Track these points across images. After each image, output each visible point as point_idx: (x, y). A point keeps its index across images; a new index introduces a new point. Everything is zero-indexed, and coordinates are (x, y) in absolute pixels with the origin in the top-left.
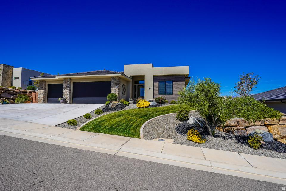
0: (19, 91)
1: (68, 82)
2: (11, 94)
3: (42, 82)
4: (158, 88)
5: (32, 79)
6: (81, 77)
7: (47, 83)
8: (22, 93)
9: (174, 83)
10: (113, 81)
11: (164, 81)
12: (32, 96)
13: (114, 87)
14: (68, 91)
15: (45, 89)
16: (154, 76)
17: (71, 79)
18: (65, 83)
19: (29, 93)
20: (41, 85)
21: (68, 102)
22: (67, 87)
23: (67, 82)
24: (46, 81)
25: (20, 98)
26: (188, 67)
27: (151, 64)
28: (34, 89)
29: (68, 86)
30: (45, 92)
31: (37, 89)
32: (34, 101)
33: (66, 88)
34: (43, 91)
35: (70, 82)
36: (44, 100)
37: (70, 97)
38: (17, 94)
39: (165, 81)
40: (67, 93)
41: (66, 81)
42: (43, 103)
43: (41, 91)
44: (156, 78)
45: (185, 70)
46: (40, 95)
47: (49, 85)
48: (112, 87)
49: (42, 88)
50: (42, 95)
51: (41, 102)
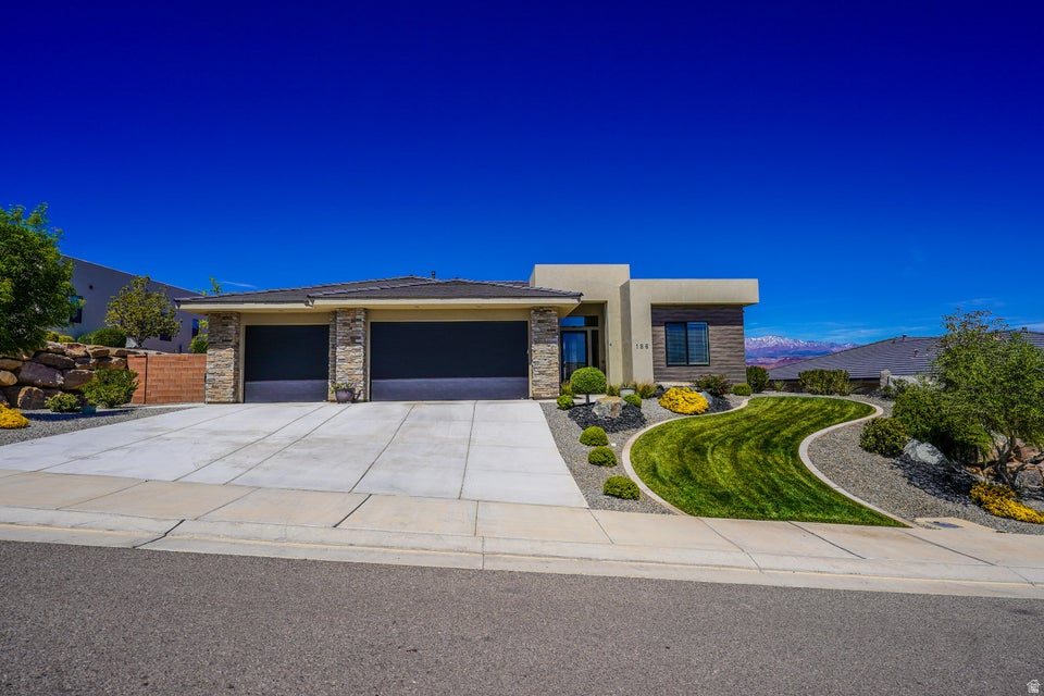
0: (82, 353)
1: (358, 320)
2: (55, 367)
3: (224, 318)
4: (664, 346)
5: (183, 307)
6: (417, 306)
7: (244, 323)
8: (92, 361)
9: (710, 328)
10: (539, 321)
11: (683, 324)
13: (545, 343)
14: (357, 354)
15: (236, 347)
16: (655, 307)
17: (366, 311)
18: (345, 324)
19: (116, 359)
20: (220, 328)
21: (361, 398)
22: (353, 341)
23: (353, 321)
24: (239, 314)
25: (106, 383)
26: (756, 281)
27: (626, 267)
29: (359, 338)
30: (236, 357)
31: (131, 343)
33: (348, 345)
34: (228, 353)
35: (365, 323)
36: (235, 392)
37: (365, 379)
38: (78, 365)
39: (685, 323)
40: (350, 362)
41: (350, 318)
42: (233, 403)
43: (222, 352)
44: (664, 315)
45: (743, 290)
46: (218, 371)
47: (249, 329)
48: (536, 343)
49: (224, 341)
50: (225, 370)
51: (223, 400)
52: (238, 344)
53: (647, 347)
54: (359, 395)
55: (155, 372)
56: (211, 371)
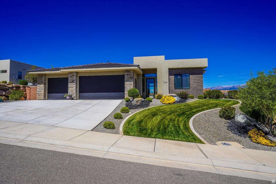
0: (11, 86)
1: (74, 75)
2: (3, 90)
4: (174, 82)
5: (30, 73)
6: (90, 71)
7: (47, 77)
8: (14, 88)
9: (190, 76)
10: (127, 75)
11: (181, 75)
12: (25, 91)
13: (129, 81)
14: (74, 85)
15: (45, 84)
16: (169, 69)
17: (77, 73)
18: (71, 77)
19: (22, 88)
20: (40, 79)
21: (75, 98)
22: (73, 82)
23: (73, 76)
24: (45, 75)
25: (14, 94)
26: (207, 59)
27: (164, 56)
28: (26, 84)
29: (74, 81)
30: (45, 87)
31: (30, 84)
32: (28, 97)
33: (71, 83)
34: (42, 86)
35: (76, 76)
36: (45, 97)
37: (76, 93)
38: (10, 90)
39: (181, 74)
40: (73, 88)
41: (72, 75)
42: (44, 100)
43: (41, 85)
44: (172, 72)
45: (203, 62)
46: (40, 91)
47: (49, 79)
48: (126, 81)
49: (41, 82)
50: (42, 91)
51: (41, 99)
53: (167, 83)
54: (74, 97)
55: (32, 92)
56: (38, 91)
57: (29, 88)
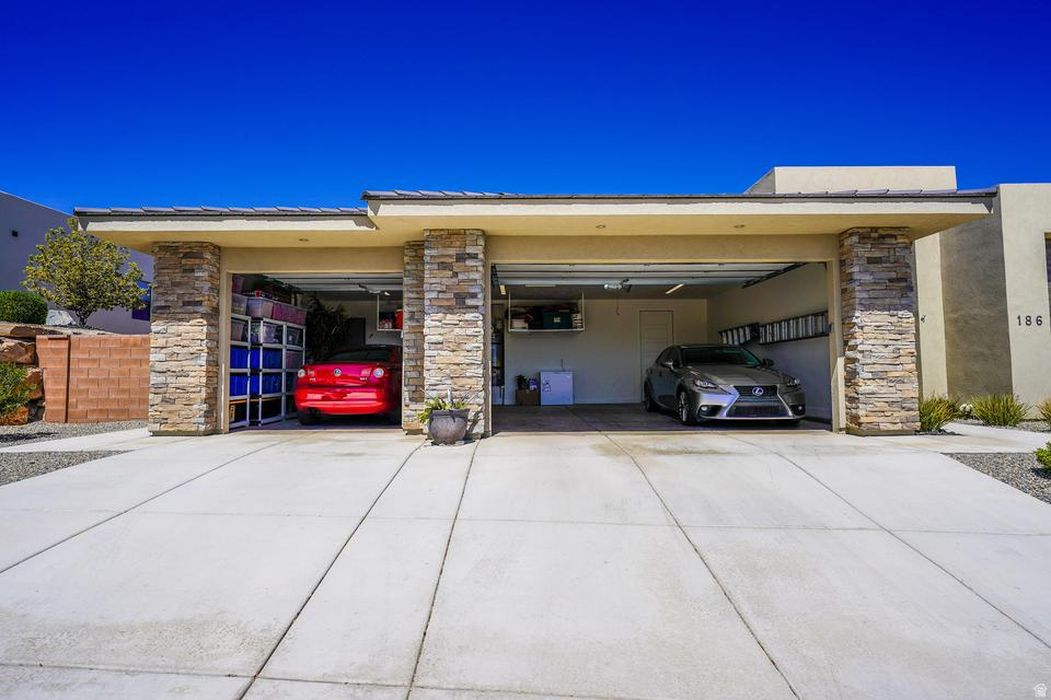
1: (474, 257)
3: (186, 256)
7: (230, 267)
10: (871, 261)
12: (35, 362)
13: (883, 309)
14: (470, 331)
15: (213, 316)
18: (443, 266)
19: (11, 343)
20: (178, 277)
21: (479, 429)
22: (460, 302)
23: (461, 258)
24: (216, 248)
29: (474, 296)
31: (58, 318)
32: (53, 398)
33: (449, 310)
34: (194, 330)
35: (482, 265)
36: (211, 414)
41: (452, 251)
42: (207, 434)
43: (184, 327)
46: (173, 365)
47: (240, 281)
48: (867, 307)
49: (186, 304)
50: (189, 365)
51: (184, 427)
52: (216, 311)
53: (1039, 321)
54: (475, 422)
56: (159, 367)
57: (64, 345)
